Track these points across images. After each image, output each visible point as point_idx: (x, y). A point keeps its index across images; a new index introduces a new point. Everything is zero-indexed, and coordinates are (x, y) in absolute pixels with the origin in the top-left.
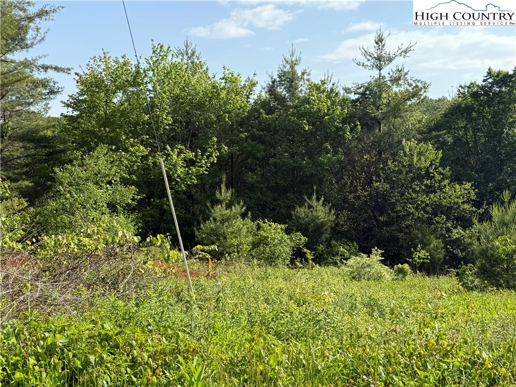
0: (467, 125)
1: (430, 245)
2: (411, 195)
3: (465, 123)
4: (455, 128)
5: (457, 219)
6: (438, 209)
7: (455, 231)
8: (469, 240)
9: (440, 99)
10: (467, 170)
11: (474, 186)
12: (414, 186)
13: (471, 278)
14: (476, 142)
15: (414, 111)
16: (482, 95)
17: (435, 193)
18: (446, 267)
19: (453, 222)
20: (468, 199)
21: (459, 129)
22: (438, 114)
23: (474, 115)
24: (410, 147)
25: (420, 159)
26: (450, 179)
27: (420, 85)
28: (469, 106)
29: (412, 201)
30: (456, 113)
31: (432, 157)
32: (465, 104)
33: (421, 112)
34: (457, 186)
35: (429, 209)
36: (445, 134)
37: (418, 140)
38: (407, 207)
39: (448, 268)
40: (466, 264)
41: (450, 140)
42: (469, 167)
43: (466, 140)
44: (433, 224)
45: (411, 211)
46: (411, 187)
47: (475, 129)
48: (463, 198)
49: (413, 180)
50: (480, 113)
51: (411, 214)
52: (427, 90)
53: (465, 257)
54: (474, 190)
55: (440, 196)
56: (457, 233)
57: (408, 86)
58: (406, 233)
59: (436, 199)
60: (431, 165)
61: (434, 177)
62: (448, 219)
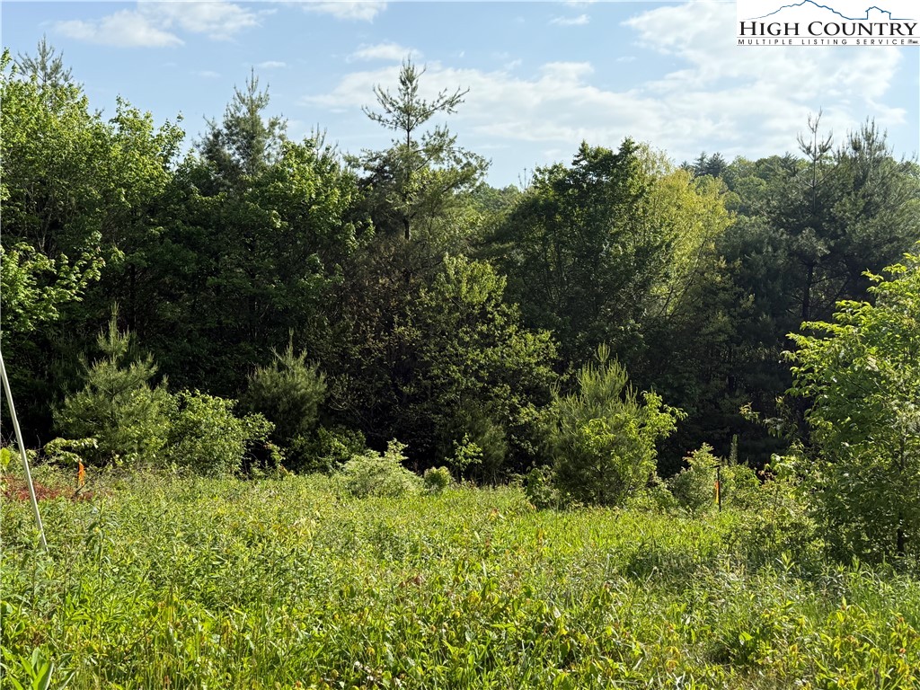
0: (546, 234)
1: (484, 435)
2: (456, 350)
3: (543, 231)
4: (528, 239)
5: (527, 391)
6: (498, 374)
7: (523, 411)
8: (546, 426)
9: (505, 189)
10: (544, 310)
11: (555, 336)
12: (461, 335)
13: (546, 488)
14: (559, 264)
15: (464, 205)
16: (571, 186)
17: (494, 347)
18: (508, 470)
19: (521, 395)
20: (545, 358)
21: (534, 241)
22: (502, 213)
23: (558, 218)
24: (456, 267)
25: (472, 288)
26: (518, 324)
27: (474, 162)
28: (551, 204)
29: (458, 360)
30: (530, 214)
31: (491, 285)
32: (545, 200)
33: (475, 208)
34: (529, 336)
35: (484, 373)
36: (513, 248)
37: (470, 256)
38: (449, 370)
39: (512, 472)
40: (539, 465)
41: (520, 258)
42: (548, 304)
43: (546, 260)
44: (491, 398)
45: (456, 377)
46: (456, 336)
47: (559, 242)
48: (538, 356)
49: (460, 324)
50: (567, 217)
51: (455, 381)
52: (485, 172)
53: (538, 454)
54: (555, 343)
55: (502, 352)
56: (527, 414)
57: (454, 163)
58: (446, 415)
59: (496, 357)
60: (489, 300)
61: (493, 320)
62: (514, 391)
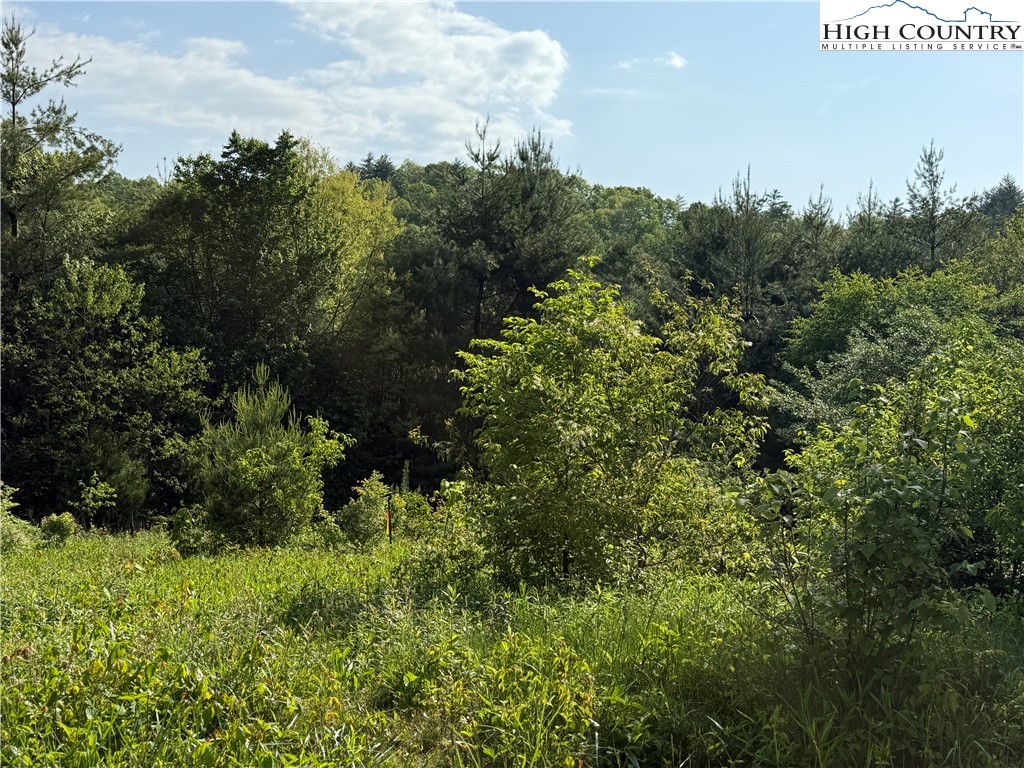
0: (192, 237)
1: (119, 472)
2: (82, 372)
3: (189, 232)
4: (170, 241)
5: (173, 418)
6: (137, 399)
7: (168, 442)
8: (196, 459)
9: (142, 181)
10: (193, 324)
11: (206, 355)
12: (87, 353)
13: (196, 531)
14: (209, 270)
15: (88, 198)
16: (221, 182)
17: (131, 368)
18: (150, 513)
19: (165, 424)
20: (194, 380)
21: (178, 243)
22: (137, 209)
23: (207, 218)
24: (79, 272)
25: (100, 297)
26: (160, 341)
27: (100, 147)
28: (197, 201)
29: (85, 384)
30: (172, 212)
31: (125, 294)
32: (190, 196)
33: (103, 202)
34: (175, 355)
35: (118, 399)
36: (152, 252)
37: (97, 259)
38: (73, 396)
39: (155, 514)
40: (189, 504)
41: (162, 264)
42: (197, 318)
43: (192, 265)
44: (127, 428)
45: (82, 404)
46: (81, 355)
47: (209, 246)
48: (186, 378)
49: (85, 341)
50: (217, 217)
51: (81, 409)
52: (114, 159)
53: (187, 491)
54: (206, 362)
55: (141, 374)
56: (173, 446)
57: (74, 146)
58: (70, 450)
59: (133, 380)
60: (123, 311)
61: (129, 335)
62: (156, 419)
